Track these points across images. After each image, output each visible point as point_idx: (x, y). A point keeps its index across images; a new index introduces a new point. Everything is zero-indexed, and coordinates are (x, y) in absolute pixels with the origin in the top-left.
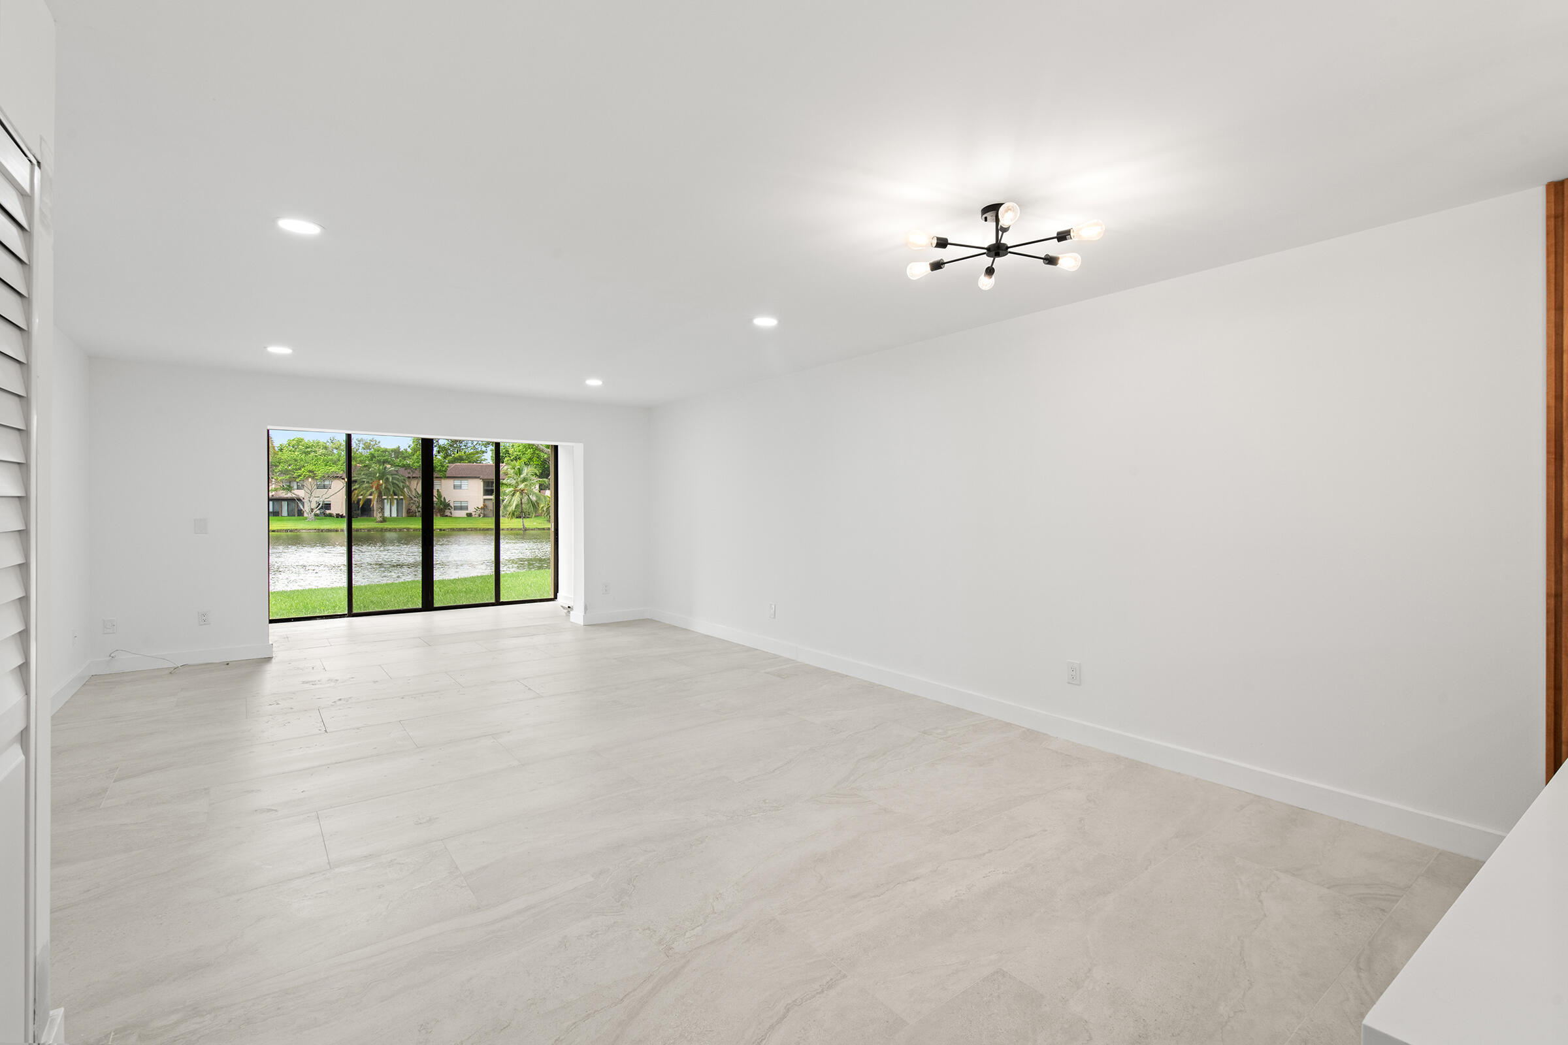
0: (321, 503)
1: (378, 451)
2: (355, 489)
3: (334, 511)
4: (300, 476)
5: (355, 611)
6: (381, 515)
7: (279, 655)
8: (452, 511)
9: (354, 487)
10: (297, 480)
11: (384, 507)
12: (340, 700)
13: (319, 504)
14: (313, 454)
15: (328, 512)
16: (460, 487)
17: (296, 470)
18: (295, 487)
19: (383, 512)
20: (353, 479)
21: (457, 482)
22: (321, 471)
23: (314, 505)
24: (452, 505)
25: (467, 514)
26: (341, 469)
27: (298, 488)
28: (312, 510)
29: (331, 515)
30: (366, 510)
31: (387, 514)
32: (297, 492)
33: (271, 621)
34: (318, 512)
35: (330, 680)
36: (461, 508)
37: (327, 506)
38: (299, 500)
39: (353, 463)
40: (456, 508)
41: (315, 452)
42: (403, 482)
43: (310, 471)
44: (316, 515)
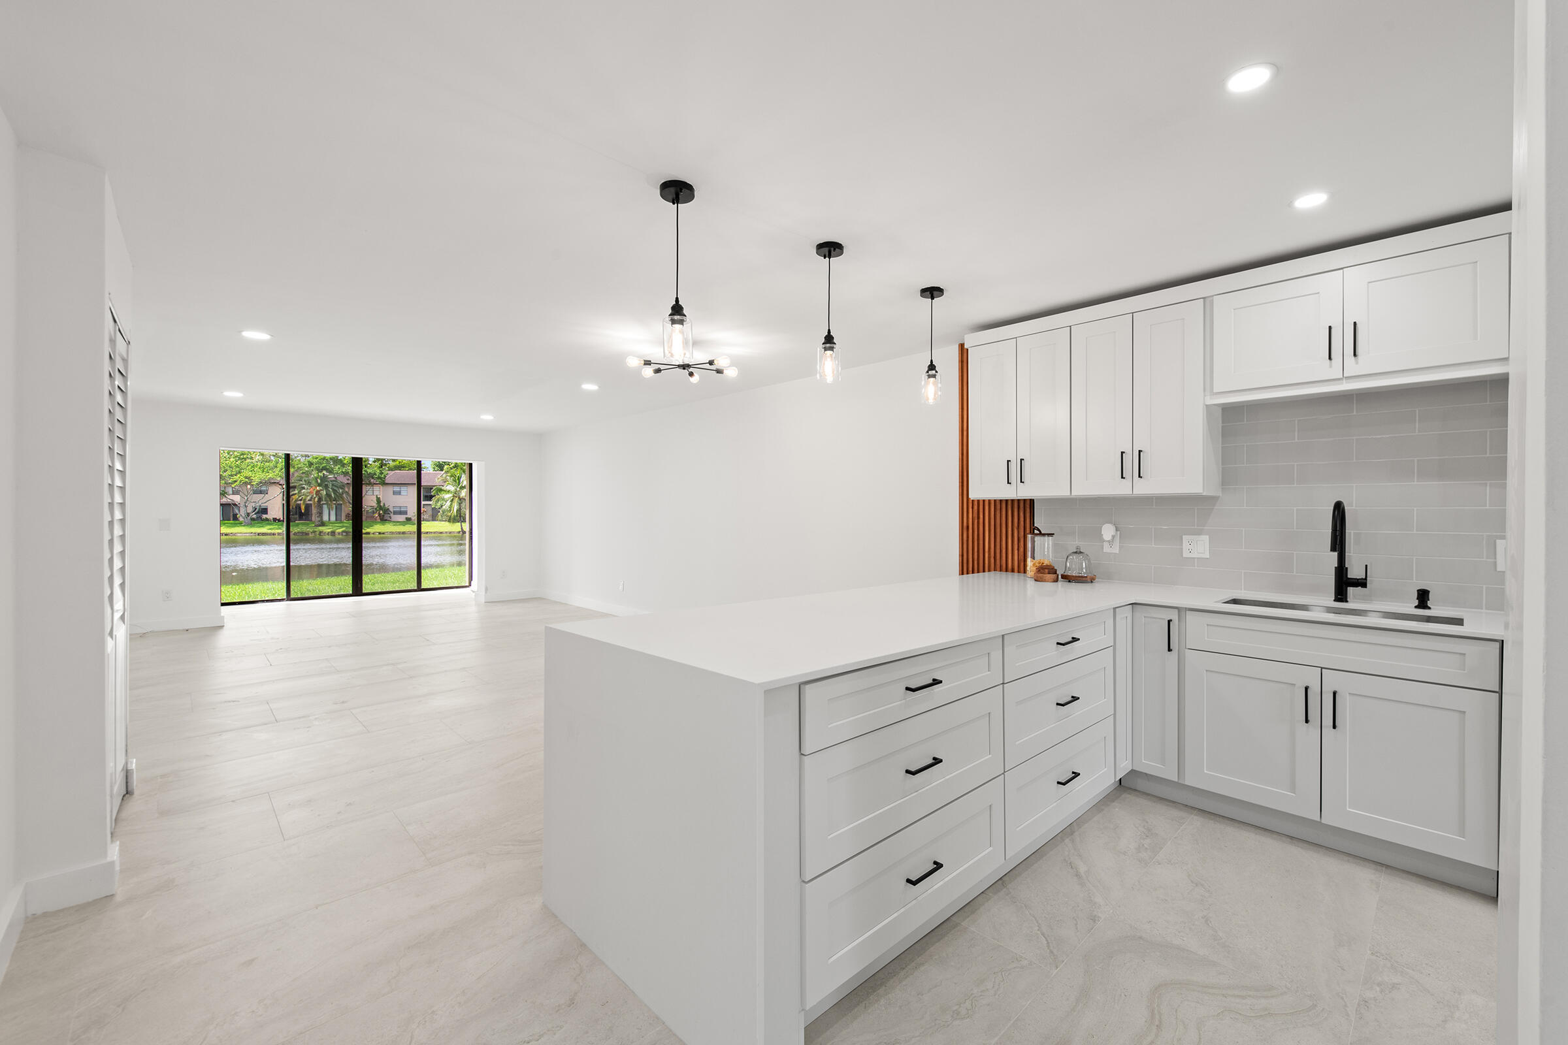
0: (258, 508)
1: (317, 458)
2: (293, 495)
3: (271, 515)
4: (236, 481)
5: (292, 596)
6: (319, 519)
7: (228, 624)
8: (392, 515)
9: (293, 493)
10: (233, 486)
11: (322, 512)
12: (281, 649)
13: (256, 509)
14: (248, 461)
15: (264, 516)
16: (399, 493)
17: (232, 476)
18: (231, 492)
19: (322, 517)
20: (291, 485)
21: (397, 489)
22: (257, 477)
23: (250, 510)
24: (392, 510)
25: (406, 518)
26: (278, 474)
27: (233, 494)
28: (248, 514)
29: (267, 520)
30: (304, 515)
31: (325, 518)
32: (232, 497)
33: (223, 604)
34: (255, 516)
35: (272, 638)
36: (401, 513)
37: (265, 511)
38: (235, 505)
39: (292, 470)
40: (395, 513)
41: (252, 458)
42: (342, 488)
43: (246, 478)
44: (253, 519)
